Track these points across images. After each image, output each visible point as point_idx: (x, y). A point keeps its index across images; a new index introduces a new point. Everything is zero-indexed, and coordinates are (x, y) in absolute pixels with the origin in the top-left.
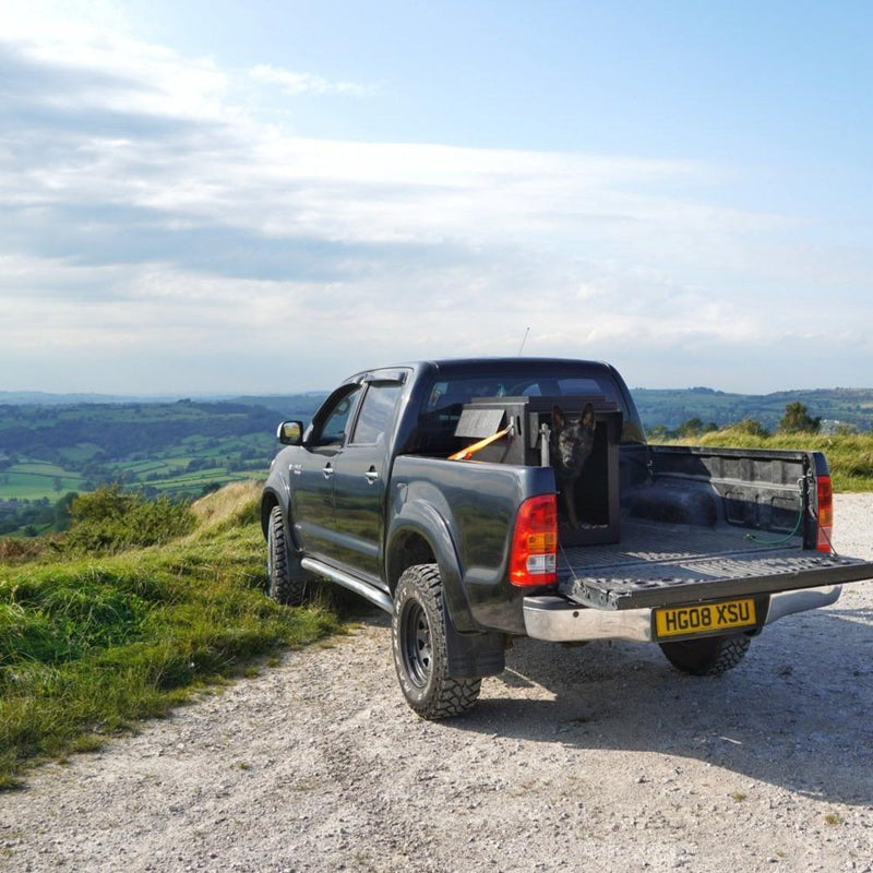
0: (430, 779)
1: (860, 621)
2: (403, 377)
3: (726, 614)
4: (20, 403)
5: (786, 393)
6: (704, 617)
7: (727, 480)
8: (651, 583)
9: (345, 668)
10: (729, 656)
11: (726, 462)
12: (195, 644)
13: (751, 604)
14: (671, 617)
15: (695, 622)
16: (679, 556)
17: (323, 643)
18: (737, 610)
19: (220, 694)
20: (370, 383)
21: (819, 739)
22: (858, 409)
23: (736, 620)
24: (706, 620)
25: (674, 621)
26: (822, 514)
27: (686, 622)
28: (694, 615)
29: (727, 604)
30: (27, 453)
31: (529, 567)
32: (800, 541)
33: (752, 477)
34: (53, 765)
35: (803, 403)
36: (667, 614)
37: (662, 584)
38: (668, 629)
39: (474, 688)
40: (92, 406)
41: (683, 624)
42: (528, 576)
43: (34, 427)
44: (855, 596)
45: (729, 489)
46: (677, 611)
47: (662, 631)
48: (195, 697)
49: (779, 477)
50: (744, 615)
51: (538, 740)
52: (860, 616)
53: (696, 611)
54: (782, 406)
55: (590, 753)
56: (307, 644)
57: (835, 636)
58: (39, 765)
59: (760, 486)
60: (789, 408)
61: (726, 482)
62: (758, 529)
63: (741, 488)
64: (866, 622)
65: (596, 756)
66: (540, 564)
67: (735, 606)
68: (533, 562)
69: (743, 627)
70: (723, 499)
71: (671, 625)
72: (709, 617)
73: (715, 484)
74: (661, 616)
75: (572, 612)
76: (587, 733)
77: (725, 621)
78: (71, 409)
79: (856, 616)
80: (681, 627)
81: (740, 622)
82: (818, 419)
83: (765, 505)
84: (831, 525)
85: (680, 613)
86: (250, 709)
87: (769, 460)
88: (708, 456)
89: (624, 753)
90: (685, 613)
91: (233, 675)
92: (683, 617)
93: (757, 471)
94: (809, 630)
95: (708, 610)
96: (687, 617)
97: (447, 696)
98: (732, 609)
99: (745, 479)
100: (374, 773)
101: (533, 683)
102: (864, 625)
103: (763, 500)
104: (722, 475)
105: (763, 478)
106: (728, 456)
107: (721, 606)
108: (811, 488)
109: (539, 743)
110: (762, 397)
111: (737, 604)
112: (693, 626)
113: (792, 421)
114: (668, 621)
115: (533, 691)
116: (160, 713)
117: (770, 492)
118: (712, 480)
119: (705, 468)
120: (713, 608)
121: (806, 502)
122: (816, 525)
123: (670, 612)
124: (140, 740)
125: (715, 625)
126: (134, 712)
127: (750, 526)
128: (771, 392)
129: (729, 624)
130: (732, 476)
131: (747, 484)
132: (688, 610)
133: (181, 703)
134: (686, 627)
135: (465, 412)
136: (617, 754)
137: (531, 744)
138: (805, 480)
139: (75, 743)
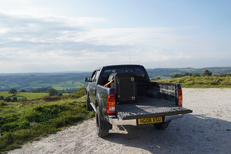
0: (92, 151)
1: (201, 117)
2: (100, 69)
3: (155, 120)
4: (75, 73)
5: (206, 68)
6: (150, 120)
7: (163, 89)
8: (132, 114)
9: (92, 124)
10: (164, 126)
11: (163, 85)
12: (66, 119)
13: (161, 117)
14: (142, 120)
15: (147, 121)
16: (146, 106)
17: (91, 119)
18: (158, 119)
19: (68, 129)
20: (97, 70)
21: (178, 148)
22: (220, 71)
23: (157, 121)
24: (150, 121)
25: (142, 121)
26: (180, 97)
27: (145, 121)
28: (147, 120)
29: (155, 118)
30: (76, 81)
31: (110, 109)
32: (175, 103)
33: (167, 89)
34: (29, 143)
35: (208, 70)
36: (141, 120)
37: (135, 114)
38: (141, 123)
39: (107, 132)
40: (85, 73)
41: (144, 122)
42: (110, 111)
43: (77, 77)
44: (202, 112)
45: (163, 91)
46: (143, 119)
47: (139, 123)
48: (62, 129)
49: (172, 89)
50: (159, 120)
51: (118, 143)
52: (201, 116)
53: (148, 119)
54: (204, 70)
55: (127, 147)
56: (89, 119)
57: (193, 121)
58: (27, 143)
59: (169, 91)
60: (205, 71)
61: (163, 90)
62: (168, 100)
63: (165, 91)
64: (202, 118)
65: (128, 149)
66: (113, 109)
67: (157, 118)
68: (111, 108)
69: (159, 123)
70: (162, 93)
71: (142, 122)
72: (151, 120)
73: (161, 90)
74: (139, 120)
75: (118, 119)
76: (129, 142)
77: (155, 121)
78: (82, 73)
79: (200, 116)
80: (144, 123)
81: (158, 122)
82: (211, 73)
83: (169, 95)
84: (182, 100)
85: (144, 120)
86: (70, 132)
87: (170, 85)
88: (160, 84)
89: (134, 148)
90: (145, 119)
91: (72, 125)
92: (145, 120)
93: (168, 87)
94: (188, 119)
95: (151, 119)
96: (146, 120)
97: (101, 133)
98: (157, 119)
99: (166, 89)
100: (83, 149)
101: (125, 129)
102: (201, 119)
103: (169, 94)
104: (162, 88)
105: (169, 89)
106: (163, 84)
107: (154, 118)
108: (177, 92)
109: (118, 144)
110: (201, 69)
111: (158, 117)
112: (147, 122)
113: (206, 73)
114: (141, 121)
115: (124, 131)
116: (54, 132)
117: (170, 92)
118: (161, 89)
119: (159, 86)
120: (152, 119)
121: (176, 95)
122: (178, 100)
123: (142, 119)
124: (47, 138)
125: (152, 122)
126: (49, 132)
127: (167, 99)
128: (203, 68)
129: (156, 122)
130: (164, 88)
131: (166, 90)
132: (146, 119)
133: (59, 130)
134: (145, 122)
135: (110, 76)
136: (132, 148)
137: (116, 144)
138: (176, 90)
139: (35, 138)
